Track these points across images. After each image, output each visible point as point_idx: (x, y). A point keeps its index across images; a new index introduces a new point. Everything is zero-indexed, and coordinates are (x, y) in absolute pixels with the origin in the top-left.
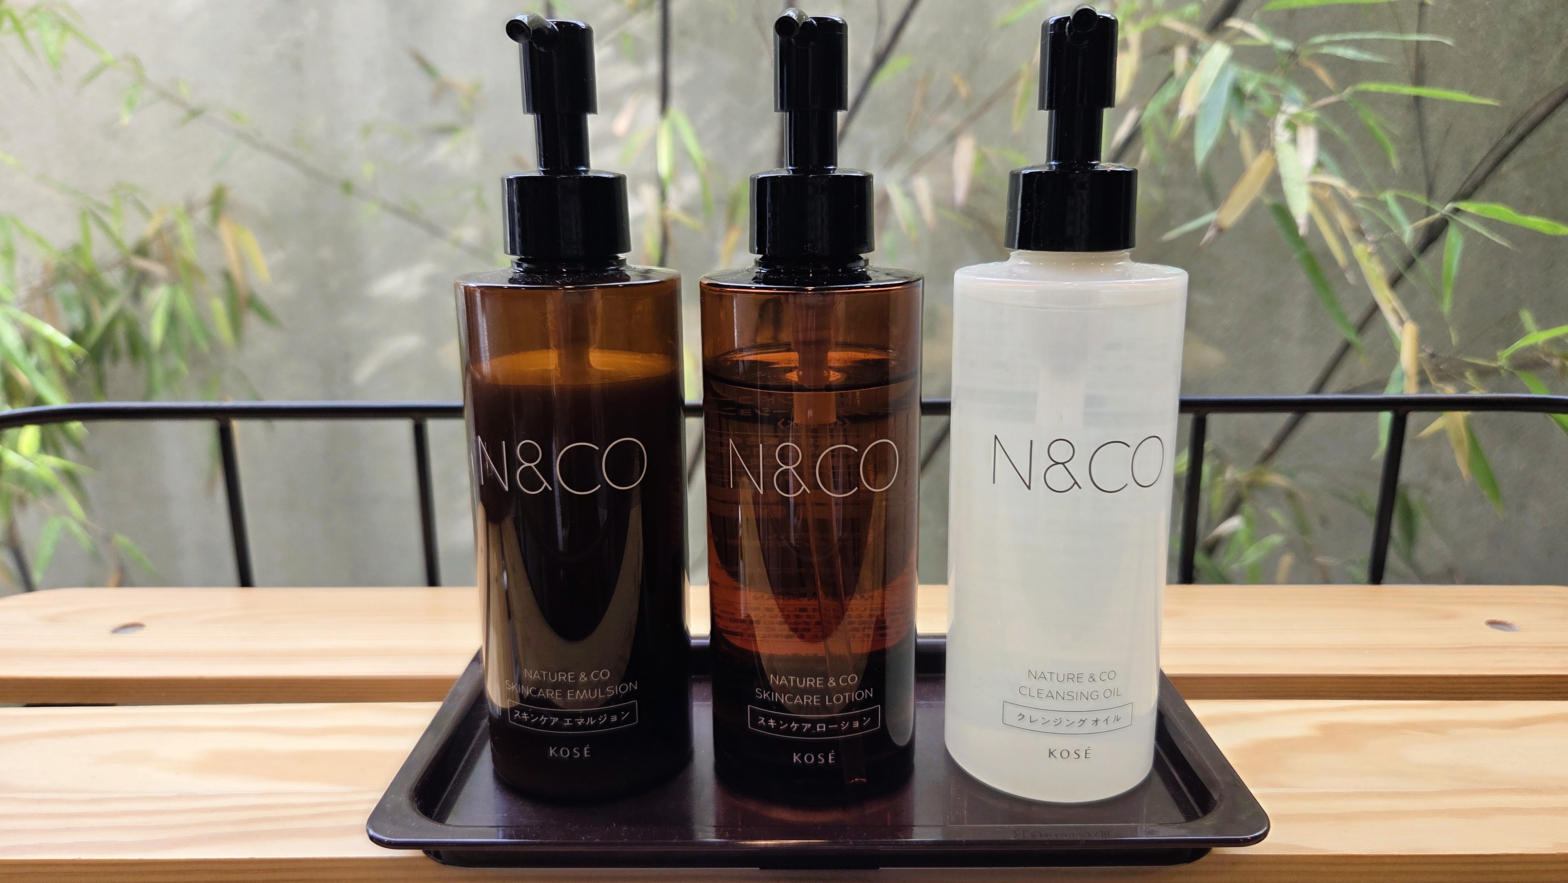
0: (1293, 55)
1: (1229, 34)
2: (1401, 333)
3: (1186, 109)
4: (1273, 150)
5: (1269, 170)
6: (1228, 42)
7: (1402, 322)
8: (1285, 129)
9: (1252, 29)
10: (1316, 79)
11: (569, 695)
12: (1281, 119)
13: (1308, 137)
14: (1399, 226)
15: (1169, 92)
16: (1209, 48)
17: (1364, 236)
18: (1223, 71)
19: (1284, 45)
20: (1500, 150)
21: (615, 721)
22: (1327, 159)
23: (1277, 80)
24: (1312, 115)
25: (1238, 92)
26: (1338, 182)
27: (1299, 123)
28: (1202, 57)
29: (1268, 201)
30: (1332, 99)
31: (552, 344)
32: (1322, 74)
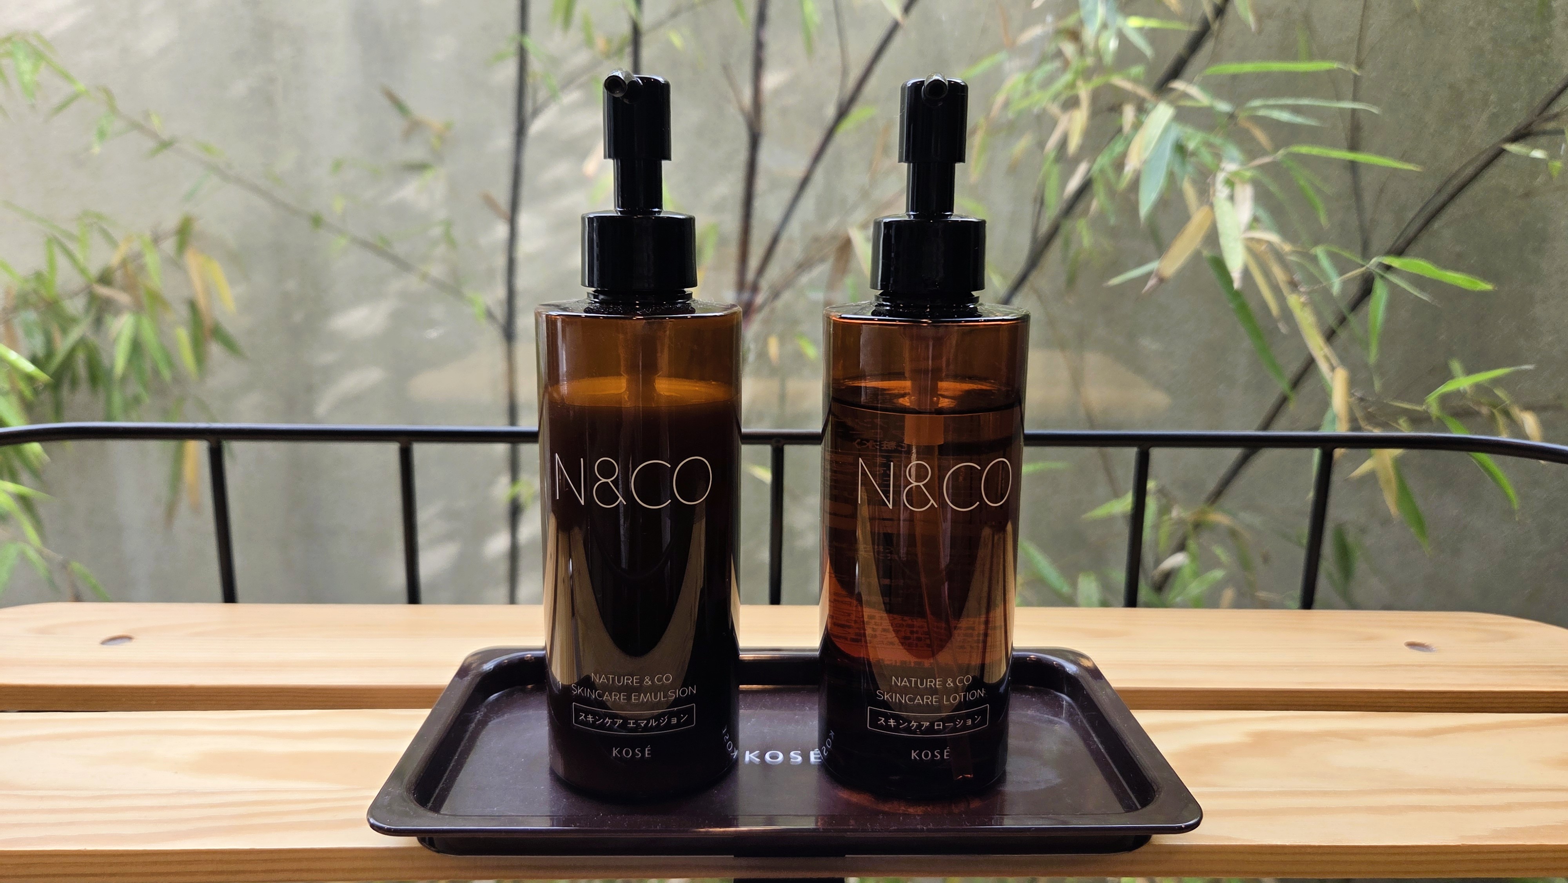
0: (1232, 116)
1: (1173, 96)
2: (1332, 378)
3: (1132, 165)
4: (1212, 206)
5: (1208, 223)
6: (1171, 103)
7: (1333, 369)
8: (1223, 186)
9: (1194, 91)
10: (1253, 139)
11: (633, 697)
12: (1221, 177)
13: (1246, 193)
14: (1328, 278)
15: (1118, 148)
16: (1155, 106)
17: (1297, 287)
18: (1166, 130)
19: (1223, 107)
20: (1431, 208)
21: (675, 723)
22: (1262, 214)
23: (1217, 140)
24: (1248, 174)
25: (1180, 149)
26: (1273, 237)
27: (1237, 181)
28: (1147, 115)
29: (1206, 253)
30: (1266, 160)
31: (622, 369)
32: (1261, 136)
